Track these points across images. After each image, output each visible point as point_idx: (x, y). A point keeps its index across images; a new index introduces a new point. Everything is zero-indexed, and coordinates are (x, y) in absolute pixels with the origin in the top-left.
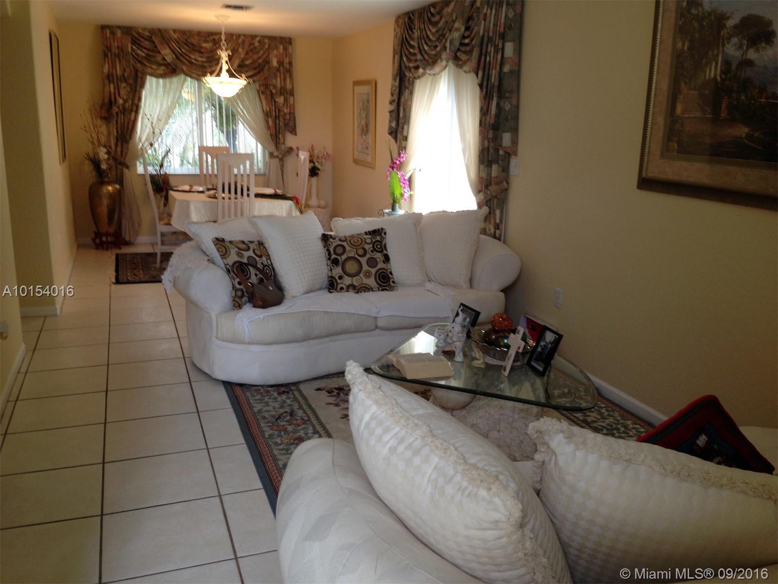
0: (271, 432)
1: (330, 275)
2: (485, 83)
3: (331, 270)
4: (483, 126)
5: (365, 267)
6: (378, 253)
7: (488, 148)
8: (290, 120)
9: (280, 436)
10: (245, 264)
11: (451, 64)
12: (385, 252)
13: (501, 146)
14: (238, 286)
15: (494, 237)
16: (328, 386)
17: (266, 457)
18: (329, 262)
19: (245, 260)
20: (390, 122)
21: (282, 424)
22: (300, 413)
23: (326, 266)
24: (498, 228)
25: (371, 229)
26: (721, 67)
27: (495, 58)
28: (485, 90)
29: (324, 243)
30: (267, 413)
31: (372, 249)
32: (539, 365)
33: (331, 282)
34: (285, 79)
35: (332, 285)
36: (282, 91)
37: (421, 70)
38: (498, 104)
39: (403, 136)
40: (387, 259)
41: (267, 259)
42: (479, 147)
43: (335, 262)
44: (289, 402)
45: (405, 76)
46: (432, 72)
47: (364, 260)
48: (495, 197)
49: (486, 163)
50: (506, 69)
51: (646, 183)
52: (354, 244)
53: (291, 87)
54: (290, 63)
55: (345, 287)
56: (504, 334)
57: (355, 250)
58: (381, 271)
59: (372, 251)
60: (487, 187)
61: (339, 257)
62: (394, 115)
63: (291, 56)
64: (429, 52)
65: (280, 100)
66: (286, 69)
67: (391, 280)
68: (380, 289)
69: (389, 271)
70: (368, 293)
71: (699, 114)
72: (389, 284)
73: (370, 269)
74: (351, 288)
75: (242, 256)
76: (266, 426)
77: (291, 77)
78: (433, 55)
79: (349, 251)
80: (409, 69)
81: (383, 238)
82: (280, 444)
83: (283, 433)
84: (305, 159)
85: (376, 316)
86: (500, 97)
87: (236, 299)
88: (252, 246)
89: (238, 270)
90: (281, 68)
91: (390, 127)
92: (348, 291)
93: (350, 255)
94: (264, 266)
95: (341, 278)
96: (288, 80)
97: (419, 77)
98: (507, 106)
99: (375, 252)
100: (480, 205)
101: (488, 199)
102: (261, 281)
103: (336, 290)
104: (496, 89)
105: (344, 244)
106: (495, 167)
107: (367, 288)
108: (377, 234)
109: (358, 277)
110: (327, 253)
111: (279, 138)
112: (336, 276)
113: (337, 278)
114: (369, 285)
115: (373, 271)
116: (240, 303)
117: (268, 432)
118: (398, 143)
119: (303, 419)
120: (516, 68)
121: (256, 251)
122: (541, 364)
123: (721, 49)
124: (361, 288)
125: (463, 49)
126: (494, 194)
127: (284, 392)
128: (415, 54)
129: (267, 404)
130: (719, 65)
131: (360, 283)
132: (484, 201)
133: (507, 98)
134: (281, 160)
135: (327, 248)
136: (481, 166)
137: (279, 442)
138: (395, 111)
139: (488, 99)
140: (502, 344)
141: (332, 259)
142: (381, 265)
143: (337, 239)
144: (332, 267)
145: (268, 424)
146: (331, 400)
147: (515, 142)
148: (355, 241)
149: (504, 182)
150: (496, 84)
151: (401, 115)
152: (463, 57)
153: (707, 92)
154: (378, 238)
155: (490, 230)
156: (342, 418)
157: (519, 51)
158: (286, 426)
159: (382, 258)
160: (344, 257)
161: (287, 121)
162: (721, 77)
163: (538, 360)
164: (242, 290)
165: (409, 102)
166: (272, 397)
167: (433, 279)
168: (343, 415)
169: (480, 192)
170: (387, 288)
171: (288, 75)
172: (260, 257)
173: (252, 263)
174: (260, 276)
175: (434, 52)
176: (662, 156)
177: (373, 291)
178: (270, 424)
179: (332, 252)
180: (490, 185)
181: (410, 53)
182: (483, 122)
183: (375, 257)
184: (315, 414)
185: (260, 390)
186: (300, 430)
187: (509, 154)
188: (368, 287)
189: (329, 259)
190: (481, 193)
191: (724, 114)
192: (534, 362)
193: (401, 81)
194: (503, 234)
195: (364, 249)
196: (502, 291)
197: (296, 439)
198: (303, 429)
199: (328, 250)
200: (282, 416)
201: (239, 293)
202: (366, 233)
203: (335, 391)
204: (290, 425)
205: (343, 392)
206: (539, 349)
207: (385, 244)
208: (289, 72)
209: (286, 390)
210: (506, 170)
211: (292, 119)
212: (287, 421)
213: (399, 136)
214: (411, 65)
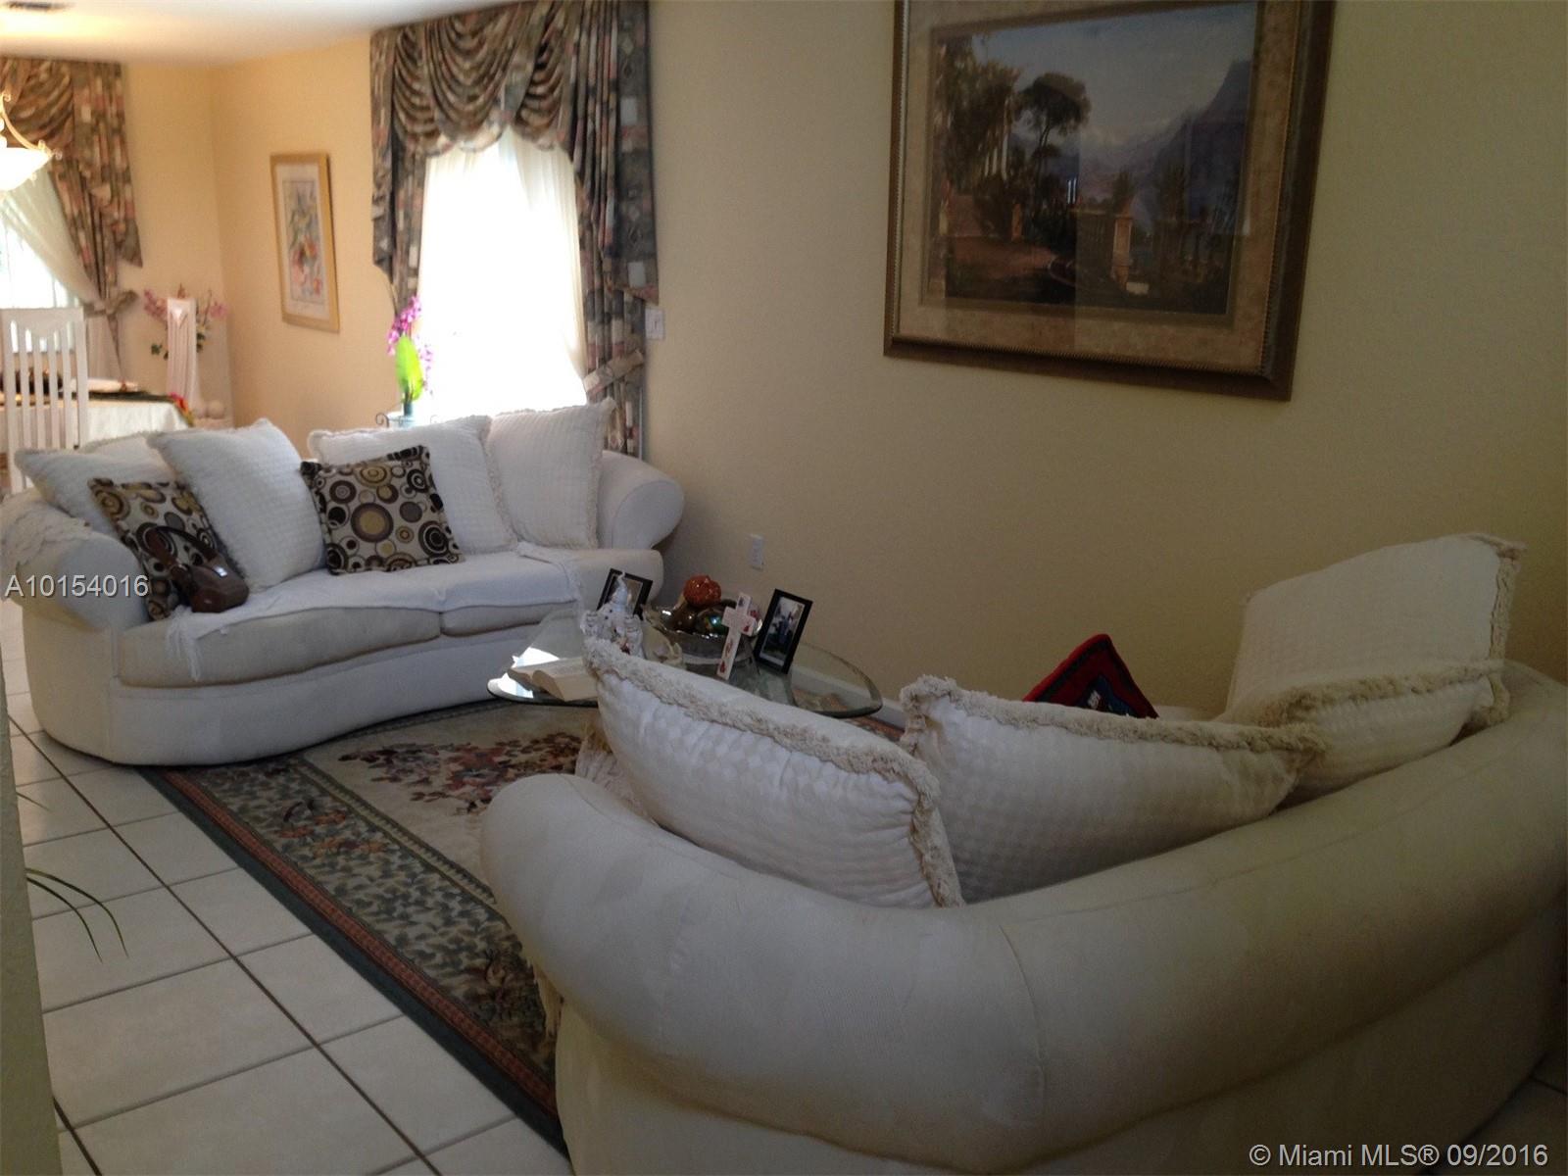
0: (284, 841)
1: (328, 541)
2: (588, 171)
3: (330, 531)
4: (588, 249)
5: (399, 522)
6: (419, 494)
7: (601, 290)
8: (127, 233)
9: (305, 844)
10: (163, 528)
11: (509, 132)
12: (432, 491)
13: (627, 285)
14: (156, 574)
15: (625, 451)
16: (363, 750)
17: (294, 882)
18: (323, 516)
19: (161, 522)
20: (377, 239)
21: (302, 823)
22: (327, 802)
23: (318, 525)
24: (631, 436)
25: (398, 449)
26: (1008, 157)
27: (604, 124)
28: (588, 184)
29: (309, 481)
30: (261, 811)
31: (407, 486)
32: (775, 656)
33: (331, 555)
34: (111, 148)
35: (334, 561)
36: (107, 174)
37: (443, 140)
38: (617, 210)
39: (409, 268)
40: (437, 503)
41: (201, 517)
42: (583, 290)
43: (337, 516)
44: (295, 786)
45: (404, 149)
46: (471, 145)
47: (393, 509)
48: (622, 379)
49: (598, 318)
50: (627, 146)
51: (900, 346)
52: (370, 479)
53: (125, 166)
54: (120, 116)
55: (362, 563)
56: (712, 610)
57: (374, 491)
58: (432, 526)
59: (408, 491)
60: (604, 361)
61: (343, 506)
62: (385, 225)
63: (120, 101)
64: (460, 106)
65: (104, 192)
66: (114, 128)
67: (450, 544)
68: (432, 561)
69: (444, 525)
70: (409, 570)
71: (977, 233)
72: (448, 551)
73: (409, 525)
74: (375, 563)
75: (153, 513)
76: (270, 832)
77: (123, 142)
78: (469, 113)
79: (361, 492)
80: (415, 137)
81: (425, 466)
82: (314, 858)
83: (309, 839)
84: (186, 316)
85: (441, 609)
86: (620, 196)
87: (156, 600)
88: (169, 493)
89: (150, 542)
90: (102, 125)
91: (377, 250)
92: (369, 570)
93: (365, 501)
94: (200, 531)
95: (352, 545)
96: (118, 152)
97: (437, 153)
98: (633, 213)
99: (414, 492)
100: (593, 396)
101: (608, 383)
102: (198, 561)
103: (345, 567)
104: (610, 183)
105: (351, 479)
106: (615, 324)
107: (407, 561)
108: (412, 457)
109: (386, 541)
110: (317, 499)
111: (105, 275)
112: (341, 541)
113: (344, 545)
114: (410, 556)
115: (415, 527)
116: (164, 606)
117: (279, 843)
118: (396, 281)
119: (339, 812)
120: (645, 145)
121: (178, 502)
122: (779, 653)
123: (1006, 127)
124: (394, 561)
125: (535, 104)
126: (620, 375)
127: (277, 772)
128: (427, 108)
129: (253, 796)
130: (1005, 154)
131: (392, 553)
132: (601, 387)
133: (633, 199)
134: (112, 318)
135: (314, 490)
136: (589, 324)
137: (311, 855)
138: (387, 218)
139: (596, 200)
140: (710, 627)
141: (328, 511)
142: (428, 516)
143: (334, 471)
144: (332, 527)
145: (273, 829)
146: (379, 772)
147: (652, 278)
148: (373, 472)
149: (637, 351)
150: (611, 172)
151: (401, 225)
152: (536, 120)
153: (987, 197)
154: (416, 465)
155: (614, 439)
156: (416, 799)
157: (647, 112)
158: (309, 828)
159: (430, 504)
160: (354, 504)
161: (119, 238)
162: (1008, 173)
163: (770, 648)
164: (164, 580)
165: (417, 202)
166: (257, 782)
167: (525, 536)
168: (415, 794)
169: (590, 371)
170: (445, 558)
171: (117, 140)
172: (188, 512)
173: (174, 527)
174: (194, 550)
175: (471, 107)
176: (922, 302)
177: (417, 565)
178: (276, 828)
179: (328, 497)
180: (610, 357)
181: (413, 105)
182: (587, 242)
183: (415, 501)
184: (359, 799)
185: (226, 774)
186: (342, 829)
187: (643, 301)
188: (407, 558)
189: (323, 510)
190: (594, 373)
191: (1016, 234)
192: (765, 652)
193: (397, 159)
194: (640, 446)
195: (392, 488)
196: (655, 548)
197: (340, 845)
198: (346, 827)
199: (318, 493)
200: (293, 812)
201: (160, 588)
202: (390, 457)
203: (379, 756)
204: (317, 824)
205: (397, 757)
206: (772, 630)
207: (431, 477)
208: (118, 132)
209: (280, 767)
210: (638, 328)
211: (131, 231)
212: (308, 818)
213: (398, 267)
214: (419, 129)
